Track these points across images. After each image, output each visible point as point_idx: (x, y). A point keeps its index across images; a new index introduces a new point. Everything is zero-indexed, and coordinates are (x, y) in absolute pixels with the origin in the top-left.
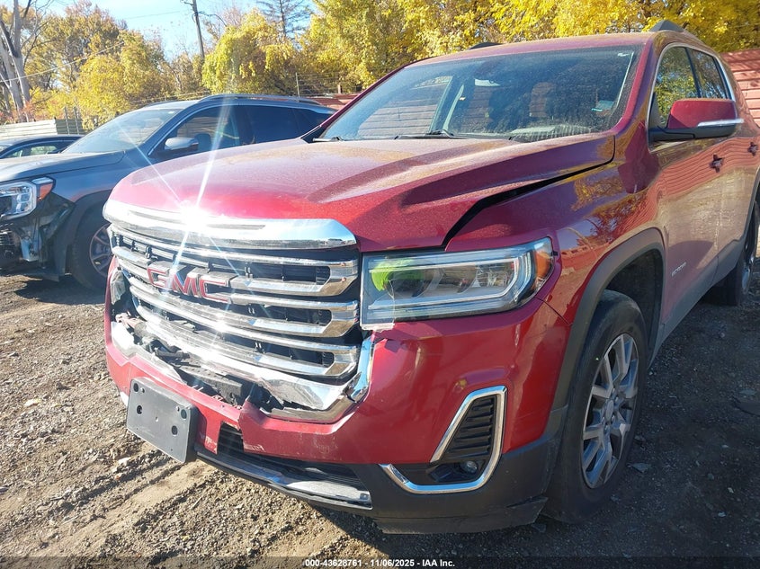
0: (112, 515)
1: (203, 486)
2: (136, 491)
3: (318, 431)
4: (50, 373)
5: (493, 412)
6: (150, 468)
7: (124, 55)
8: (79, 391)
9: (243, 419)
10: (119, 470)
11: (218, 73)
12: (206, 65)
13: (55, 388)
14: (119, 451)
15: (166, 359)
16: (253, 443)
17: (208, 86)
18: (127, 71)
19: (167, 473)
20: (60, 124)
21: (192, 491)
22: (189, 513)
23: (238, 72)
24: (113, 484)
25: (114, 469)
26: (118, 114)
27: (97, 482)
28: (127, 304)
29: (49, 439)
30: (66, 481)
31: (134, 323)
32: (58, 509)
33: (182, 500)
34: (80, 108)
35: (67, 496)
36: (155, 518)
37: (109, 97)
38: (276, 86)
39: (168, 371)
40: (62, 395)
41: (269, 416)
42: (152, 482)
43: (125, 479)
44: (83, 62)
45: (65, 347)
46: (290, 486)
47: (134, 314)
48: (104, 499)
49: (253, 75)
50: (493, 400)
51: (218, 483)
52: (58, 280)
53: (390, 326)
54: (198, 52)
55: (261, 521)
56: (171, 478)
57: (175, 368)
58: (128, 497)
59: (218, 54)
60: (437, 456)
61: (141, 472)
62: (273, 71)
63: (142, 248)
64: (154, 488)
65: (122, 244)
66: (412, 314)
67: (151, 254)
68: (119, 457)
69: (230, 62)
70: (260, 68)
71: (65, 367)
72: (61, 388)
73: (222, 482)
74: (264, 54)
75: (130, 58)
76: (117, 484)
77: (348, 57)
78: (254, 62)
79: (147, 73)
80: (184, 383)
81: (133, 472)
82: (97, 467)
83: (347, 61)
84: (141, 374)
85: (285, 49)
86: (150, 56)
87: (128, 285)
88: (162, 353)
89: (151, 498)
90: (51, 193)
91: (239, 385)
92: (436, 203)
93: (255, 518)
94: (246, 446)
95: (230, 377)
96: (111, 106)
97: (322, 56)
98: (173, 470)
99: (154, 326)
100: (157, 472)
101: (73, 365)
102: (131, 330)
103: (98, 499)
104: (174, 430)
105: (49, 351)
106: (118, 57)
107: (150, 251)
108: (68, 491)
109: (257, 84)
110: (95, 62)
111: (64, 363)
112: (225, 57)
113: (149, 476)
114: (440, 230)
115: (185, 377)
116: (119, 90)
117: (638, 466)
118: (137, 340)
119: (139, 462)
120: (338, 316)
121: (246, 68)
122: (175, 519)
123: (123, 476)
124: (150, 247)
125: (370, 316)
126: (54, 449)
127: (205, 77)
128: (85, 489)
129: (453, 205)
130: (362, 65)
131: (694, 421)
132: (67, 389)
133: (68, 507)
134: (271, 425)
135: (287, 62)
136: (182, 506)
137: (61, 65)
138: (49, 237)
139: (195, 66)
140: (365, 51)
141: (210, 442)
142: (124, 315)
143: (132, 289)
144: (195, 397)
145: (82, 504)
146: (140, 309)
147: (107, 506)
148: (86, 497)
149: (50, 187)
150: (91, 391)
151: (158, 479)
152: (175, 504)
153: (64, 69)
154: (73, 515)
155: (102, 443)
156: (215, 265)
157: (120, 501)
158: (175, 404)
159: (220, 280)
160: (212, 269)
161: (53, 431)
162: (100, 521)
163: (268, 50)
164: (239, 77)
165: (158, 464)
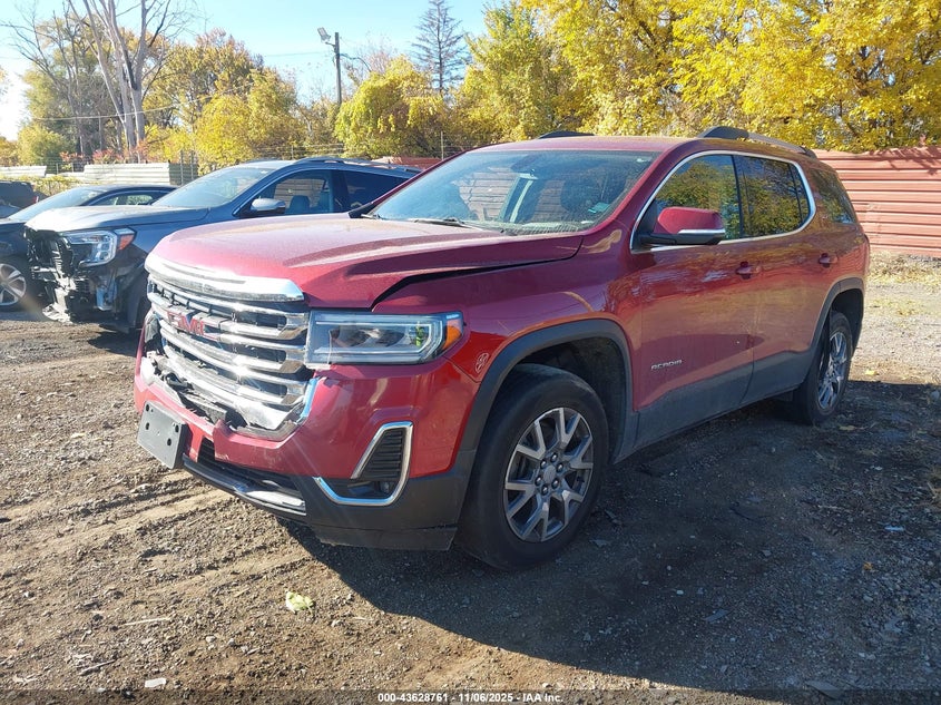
0: (121, 522)
1: (204, 511)
2: (147, 508)
3: (268, 445)
4: (100, 413)
5: (402, 442)
6: (165, 494)
7: (252, 97)
8: (123, 431)
9: (216, 432)
10: (137, 492)
11: (353, 124)
12: (341, 115)
13: (102, 426)
14: (141, 478)
15: (176, 388)
16: (222, 453)
17: (340, 138)
18: (253, 114)
19: (177, 499)
20: (174, 168)
21: (193, 514)
22: (185, 528)
23: (375, 125)
24: (129, 501)
25: (133, 491)
26: (238, 162)
27: (115, 498)
28: (157, 343)
29: (85, 463)
30: (90, 495)
31: (159, 359)
32: (78, 513)
33: (181, 518)
34: (198, 152)
35: (88, 505)
36: (156, 528)
37: (228, 142)
38: (419, 145)
39: (174, 396)
40: (106, 433)
41: (236, 433)
42: (163, 504)
43: (140, 499)
44: (208, 100)
45: (121, 394)
46: (249, 494)
47: (162, 352)
48: (119, 510)
49: (393, 130)
50: (403, 432)
51: (217, 511)
52: (127, 332)
53: (327, 367)
54: (335, 99)
55: (242, 541)
56: (179, 504)
57: (179, 394)
58: (138, 512)
59: (356, 103)
60: (355, 475)
61: (155, 496)
62: (416, 127)
63: (168, 294)
64: (164, 508)
65: (156, 291)
66: (347, 359)
67: (174, 300)
68: (140, 483)
69: (367, 113)
70: (400, 122)
71: (115, 410)
72: (107, 427)
73: (221, 511)
74: (407, 108)
75: (258, 101)
76: (133, 502)
77: (505, 117)
78: (395, 114)
79: (276, 118)
80: (183, 406)
81: (150, 494)
82: (120, 488)
83: (502, 122)
84: (154, 398)
85: (432, 103)
86: (282, 100)
87: (159, 327)
88: (173, 383)
89: (157, 514)
90: (131, 243)
91: (225, 412)
92: (374, 276)
93: (238, 538)
94: (216, 455)
95: (217, 404)
96: (232, 152)
97: (474, 114)
98: (183, 498)
99: (174, 363)
100: (169, 498)
101: (123, 409)
102: (155, 364)
103: (114, 510)
104: (169, 442)
105: (104, 396)
106: (245, 98)
107: (173, 297)
108: (90, 501)
109: (397, 141)
110: (220, 101)
111: (115, 406)
112: (363, 108)
113: (161, 499)
114: (371, 295)
115: (184, 401)
116: (242, 134)
117: (598, 542)
118: (158, 372)
119: (156, 488)
120: (291, 356)
121: (386, 122)
122: (172, 530)
123: (139, 496)
124: (174, 294)
125: (314, 358)
126: (88, 471)
127: (338, 128)
128: (104, 501)
129: (387, 278)
130: (519, 127)
131: (681, 516)
132: (112, 428)
133: (86, 512)
134: (235, 439)
135: (432, 119)
136: (181, 523)
137: (183, 103)
138: (124, 287)
139: (330, 114)
140: (523, 112)
141: (194, 453)
142: (154, 352)
143: (161, 331)
144: (188, 417)
145: (99, 512)
146: (166, 348)
147: (119, 515)
148: (103, 507)
149: (131, 238)
150: (132, 432)
151: (169, 502)
152: (175, 521)
153: (187, 106)
154: (90, 518)
155: (129, 471)
156: (214, 311)
157: (131, 513)
158: (173, 421)
159: (214, 322)
160: (211, 314)
161: (90, 458)
162: (111, 525)
163: (412, 103)
164: (376, 130)
165: (171, 492)
